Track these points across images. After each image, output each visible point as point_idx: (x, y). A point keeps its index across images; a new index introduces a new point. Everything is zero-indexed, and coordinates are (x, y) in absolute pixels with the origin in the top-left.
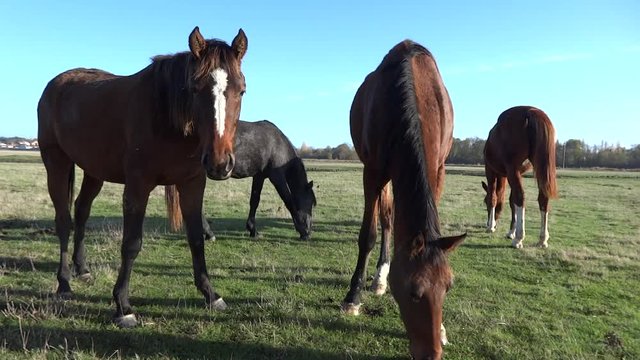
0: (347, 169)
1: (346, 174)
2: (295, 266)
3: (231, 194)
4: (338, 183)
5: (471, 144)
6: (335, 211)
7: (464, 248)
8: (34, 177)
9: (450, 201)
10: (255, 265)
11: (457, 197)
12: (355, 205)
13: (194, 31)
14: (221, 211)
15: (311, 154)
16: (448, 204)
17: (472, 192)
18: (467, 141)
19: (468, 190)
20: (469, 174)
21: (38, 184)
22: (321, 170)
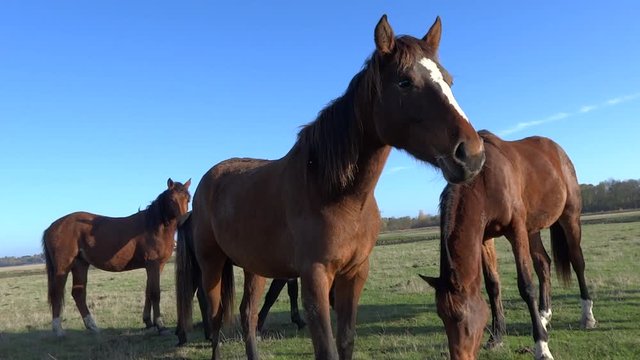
2: (438, 343)
5: (607, 188)
7: (629, 306)
9: (597, 254)
10: (395, 345)
11: (604, 249)
13: (381, 21)
15: (430, 222)
16: (595, 257)
17: (622, 241)
18: (601, 186)
19: (616, 239)
20: (612, 222)
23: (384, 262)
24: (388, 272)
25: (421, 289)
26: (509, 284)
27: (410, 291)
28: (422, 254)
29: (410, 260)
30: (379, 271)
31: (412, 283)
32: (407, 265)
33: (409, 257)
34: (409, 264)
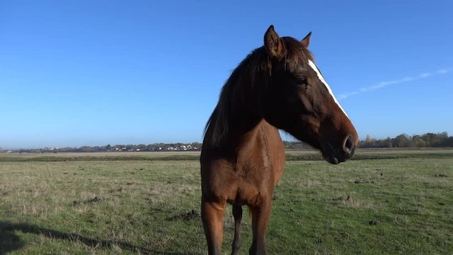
0: (406, 156)
1: (407, 161)
3: (310, 183)
4: (400, 170)
6: (398, 199)
8: (183, 171)
12: (416, 193)
14: (301, 199)
15: (374, 144)
21: (184, 177)
22: (383, 158)
23: (333, 176)
24: (334, 185)
25: (358, 205)
26: (433, 208)
27: (348, 206)
28: (364, 172)
29: (353, 176)
30: (327, 184)
31: (351, 199)
32: (351, 180)
33: (353, 174)
34: (352, 180)
